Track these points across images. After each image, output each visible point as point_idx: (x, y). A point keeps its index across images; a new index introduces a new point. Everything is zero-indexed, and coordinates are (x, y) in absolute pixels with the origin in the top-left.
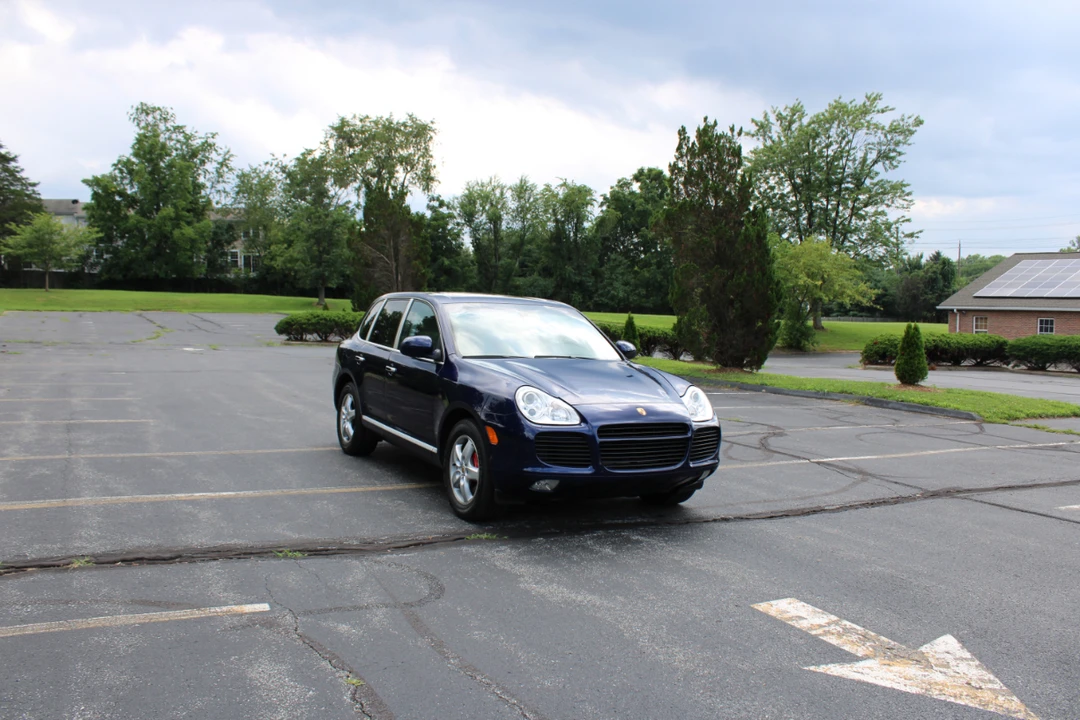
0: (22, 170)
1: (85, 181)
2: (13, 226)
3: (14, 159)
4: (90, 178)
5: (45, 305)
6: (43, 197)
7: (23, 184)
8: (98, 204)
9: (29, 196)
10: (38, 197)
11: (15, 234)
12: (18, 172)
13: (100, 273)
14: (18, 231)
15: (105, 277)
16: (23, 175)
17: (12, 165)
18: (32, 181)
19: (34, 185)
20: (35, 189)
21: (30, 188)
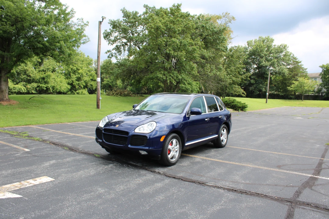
0: (303, 65)
1: (319, 67)
2: (294, 82)
3: (300, 62)
4: (321, 65)
5: (299, 105)
6: (308, 73)
7: (303, 69)
8: (324, 73)
9: (303, 73)
10: (306, 73)
11: (294, 84)
12: (302, 66)
13: (325, 95)
14: (295, 83)
15: (326, 96)
16: (303, 67)
17: (300, 64)
18: (305, 68)
19: (306, 69)
20: (306, 70)
21: (305, 70)
